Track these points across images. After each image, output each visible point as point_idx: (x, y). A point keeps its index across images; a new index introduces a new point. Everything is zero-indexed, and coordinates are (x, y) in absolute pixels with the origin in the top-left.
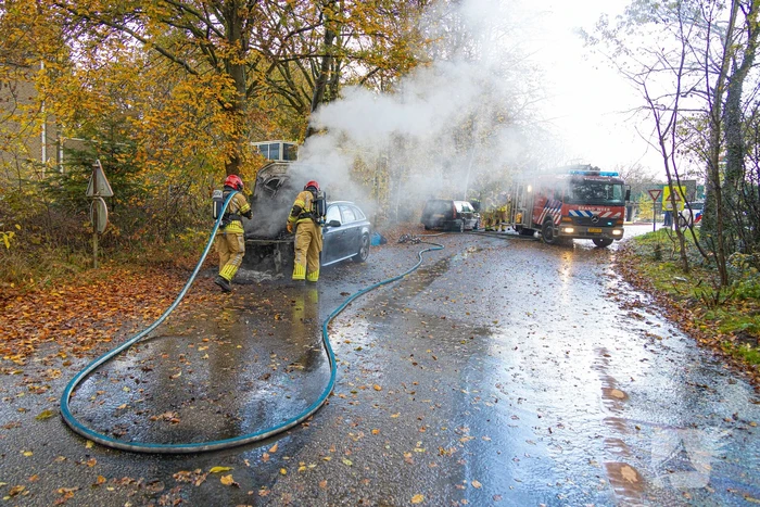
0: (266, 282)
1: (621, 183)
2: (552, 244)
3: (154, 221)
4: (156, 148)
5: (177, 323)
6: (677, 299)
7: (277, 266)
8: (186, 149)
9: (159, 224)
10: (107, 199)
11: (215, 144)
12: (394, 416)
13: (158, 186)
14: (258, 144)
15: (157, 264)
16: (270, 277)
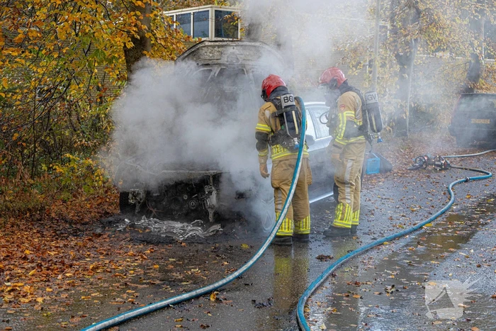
0: (192, 241)
3: (15, 144)
4: (17, 28)
5: (55, 308)
8: (62, 28)
9: (23, 148)
11: (107, 16)
13: (21, 88)
14: (174, 13)
15: (20, 214)
16: (199, 231)
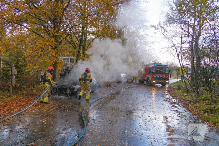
0: (65, 99)
1: (168, 68)
2: (149, 86)
3: (30, 82)
4: (31, 59)
5: (36, 113)
6: (186, 101)
7: (68, 94)
8: (40, 60)
9: (32, 82)
10: (15, 75)
11: (49, 58)
12: (104, 140)
13: (32, 71)
14: (63, 58)
15: (30, 95)
16: (66, 98)
